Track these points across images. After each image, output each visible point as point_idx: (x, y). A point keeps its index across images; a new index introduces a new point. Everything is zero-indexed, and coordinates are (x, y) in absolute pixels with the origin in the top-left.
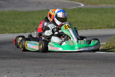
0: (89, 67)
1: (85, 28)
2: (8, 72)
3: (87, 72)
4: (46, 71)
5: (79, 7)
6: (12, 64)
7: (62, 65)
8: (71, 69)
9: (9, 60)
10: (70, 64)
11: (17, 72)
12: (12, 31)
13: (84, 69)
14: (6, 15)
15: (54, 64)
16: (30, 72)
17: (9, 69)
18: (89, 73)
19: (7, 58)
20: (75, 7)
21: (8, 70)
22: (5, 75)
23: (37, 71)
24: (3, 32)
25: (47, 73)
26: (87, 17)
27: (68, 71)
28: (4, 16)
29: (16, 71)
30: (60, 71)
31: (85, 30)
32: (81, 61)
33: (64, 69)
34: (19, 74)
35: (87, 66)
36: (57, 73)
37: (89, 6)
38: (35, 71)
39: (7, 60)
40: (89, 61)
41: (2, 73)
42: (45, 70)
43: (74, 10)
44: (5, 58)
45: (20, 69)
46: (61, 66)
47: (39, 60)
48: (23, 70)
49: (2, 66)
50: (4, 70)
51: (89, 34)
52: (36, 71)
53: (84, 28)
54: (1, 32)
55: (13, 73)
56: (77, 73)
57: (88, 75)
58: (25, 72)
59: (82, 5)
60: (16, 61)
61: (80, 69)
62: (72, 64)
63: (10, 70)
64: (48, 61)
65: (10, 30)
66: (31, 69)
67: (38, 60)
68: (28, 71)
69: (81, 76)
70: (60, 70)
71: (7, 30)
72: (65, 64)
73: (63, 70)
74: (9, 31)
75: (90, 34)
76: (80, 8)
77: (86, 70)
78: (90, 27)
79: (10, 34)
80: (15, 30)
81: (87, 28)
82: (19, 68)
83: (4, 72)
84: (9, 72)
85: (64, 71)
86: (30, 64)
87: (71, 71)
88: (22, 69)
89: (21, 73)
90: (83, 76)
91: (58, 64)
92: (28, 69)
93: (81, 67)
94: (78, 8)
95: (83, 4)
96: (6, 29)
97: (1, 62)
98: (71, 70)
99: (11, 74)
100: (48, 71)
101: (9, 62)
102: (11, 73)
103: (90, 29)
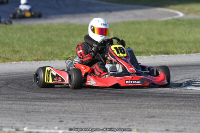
0: (195, 112)
1: (186, 51)
2: (60, 121)
3: (194, 122)
4: (123, 119)
5: (176, 17)
6: (67, 109)
7: (149, 110)
8: (166, 116)
9: (60, 102)
10: (163, 108)
11: (75, 121)
12: (64, 56)
13: (188, 116)
14: (54, 31)
15: (136, 108)
16: (96, 121)
17: (61, 115)
18: (196, 123)
19: (59, 98)
20: (170, 18)
21: (60, 118)
22: (56, 126)
23: (108, 120)
24: (50, 58)
25: (126, 122)
26: (189, 33)
27: (161, 120)
28: (52, 32)
29: (73, 119)
30: (147, 119)
31: (186, 53)
32: (182, 103)
33: (154, 117)
34: (78, 124)
35: (192, 112)
36: (141, 122)
37: (192, 16)
38: (104, 119)
39: (58, 102)
40: (194, 103)
41: (51, 122)
42: (121, 119)
43: (167, 23)
44: (54, 98)
45: (80, 116)
46: (149, 112)
47: (112, 102)
48: (85, 118)
49: (49, 111)
50: (53, 117)
51: (193, 60)
52: (106, 120)
53: (184, 52)
54: (47, 58)
55: (68, 122)
56: (176, 123)
57: (194, 126)
58: (89, 121)
59: (181, 15)
60: (72, 103)
61: (180, 116)
62: (166, 108)
63: (63, 117)
64: (126, 104)
65: (62, 55)
66: (99, 117)
67: (110, 102)
68: (93, 119)
69: (183, 127)
70: (148, 117)
71: (57, 54)
72: (154, 108)
73: (151, 117)
74: (59, 57)
75: (195, 60)
76: (178, 20)
77: (191, 118)
78: (195, 49)
79: (62, 61)
80: (69, 54)
81: (189, 50)
82: (79, 114)
83: (53, 120)
84: (62, 121)
85: (153, 119)
86: (97, 108)
87: (166, 120)
88: (84, 116)
89: (82, 122)
90: (186, 127)
91: (144, 108)
92: (93, 117)
93: (183, 113)
94: (173, 19)
95: (183, 12)
96: (55, 52)
97: (48, 106)
98: (165, 118)
99: (65, 124)
100: (127, 120)
101: (61, 104)
102: (65, 122)
103: (195, 53)
